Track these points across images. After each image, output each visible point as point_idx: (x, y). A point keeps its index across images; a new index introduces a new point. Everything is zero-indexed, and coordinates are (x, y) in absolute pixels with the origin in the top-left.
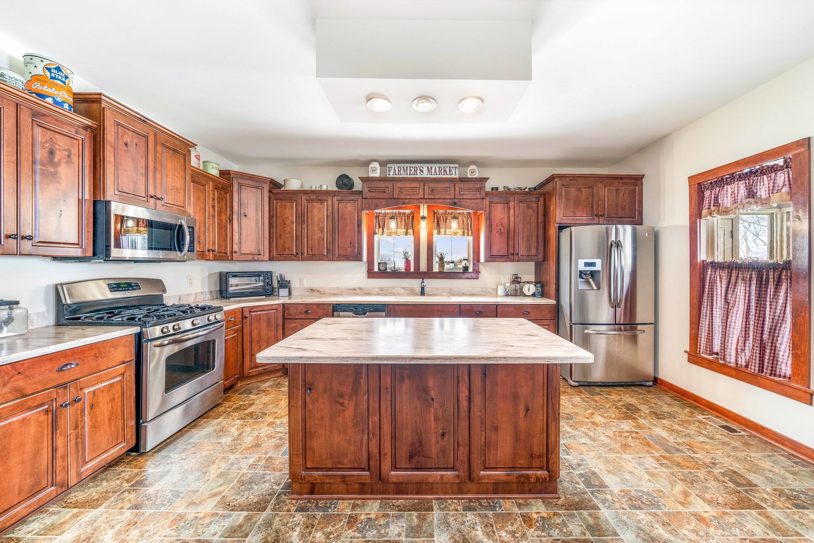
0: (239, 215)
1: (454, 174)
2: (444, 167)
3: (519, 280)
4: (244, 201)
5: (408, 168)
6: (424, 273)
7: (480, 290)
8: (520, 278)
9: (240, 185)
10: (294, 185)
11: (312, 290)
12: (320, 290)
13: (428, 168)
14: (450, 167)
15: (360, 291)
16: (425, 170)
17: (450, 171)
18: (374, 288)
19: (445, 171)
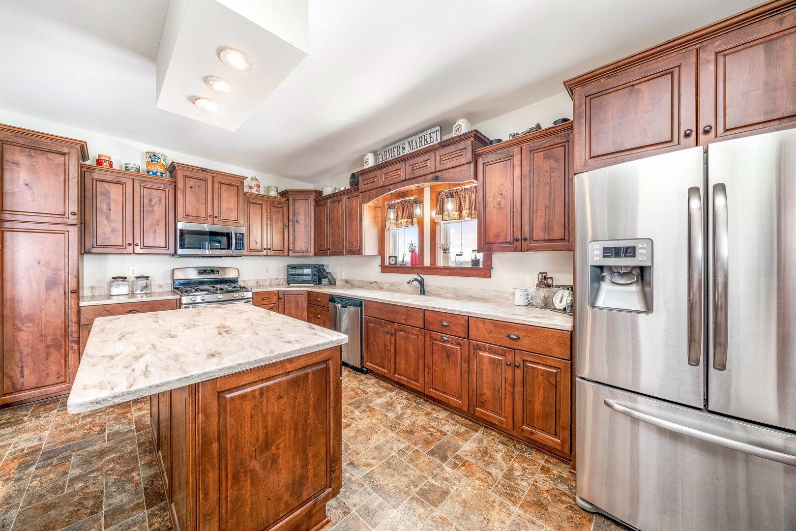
0: (293, 222)
1: (435, 140)
2: (424, 136)
3: (550, 282)
4: (297, 211)
5: (392, 150)
6: (427, 268)
7: (493, 293)
8: (552, 279)
9: (294, 199)
10: (328, 191)
11: (347, 281)
12: (351, 282)
13: (409, 142)
14: (430, 133)
15: (376, 284)
16: (407, 147)
17: (431, 137)
18: (386, 283)
19: (426, 140)
